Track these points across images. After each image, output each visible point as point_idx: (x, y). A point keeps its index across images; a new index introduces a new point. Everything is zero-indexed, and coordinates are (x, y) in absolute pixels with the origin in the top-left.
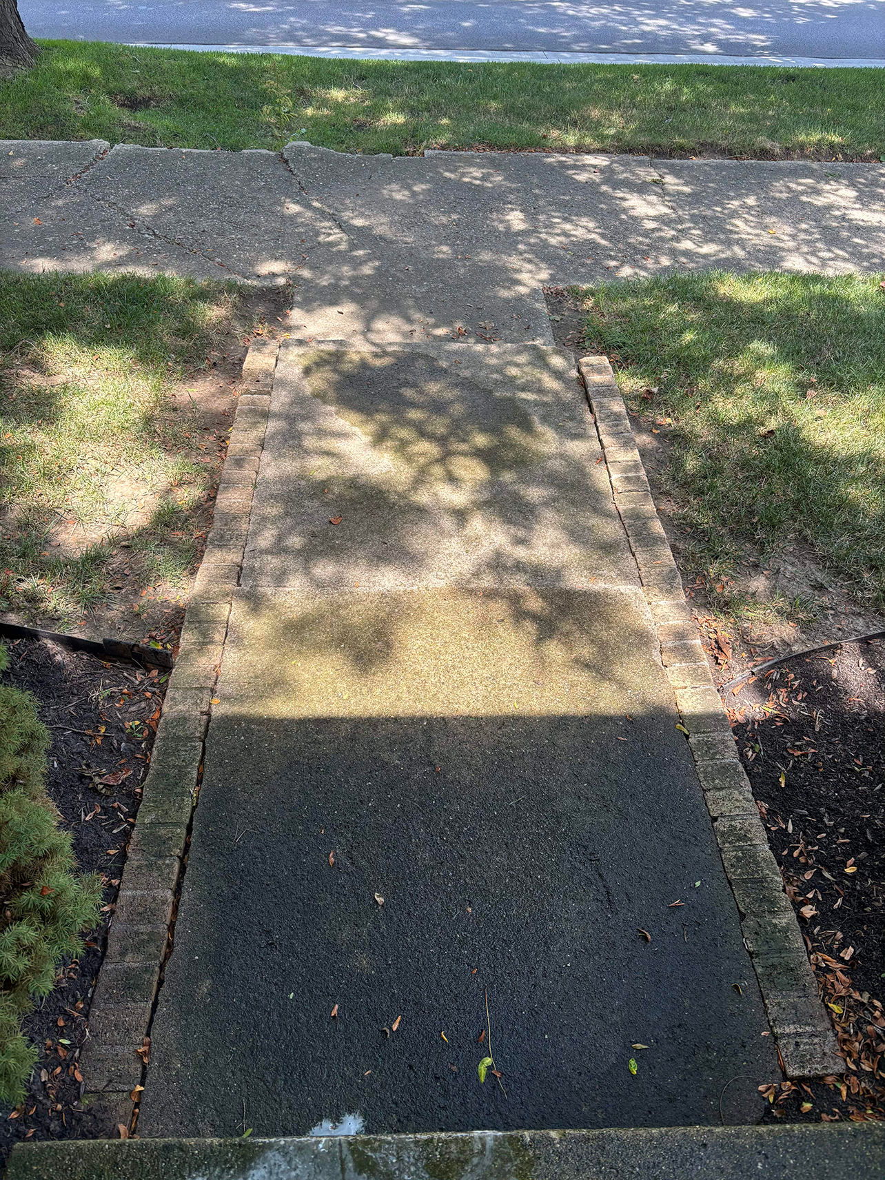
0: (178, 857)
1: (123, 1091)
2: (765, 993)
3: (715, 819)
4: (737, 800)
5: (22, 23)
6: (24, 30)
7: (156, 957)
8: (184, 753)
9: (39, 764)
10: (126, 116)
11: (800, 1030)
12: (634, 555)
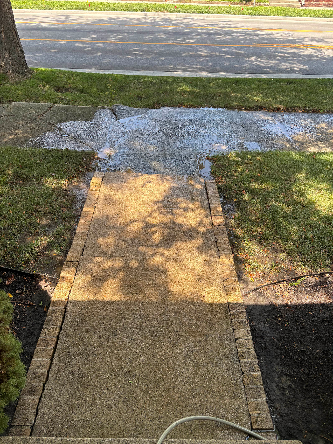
0: (53, 347)
1: (28, 426)
2: (248, 399)
3: (237, 339)
4: (245, 333)
5: (26, 63)
6: (27, 65)
7: (43, 381)
8: (58, 312)
9: (9, 317)
10: (60, 95)
11: (259, 413)
12: (218, 248)
